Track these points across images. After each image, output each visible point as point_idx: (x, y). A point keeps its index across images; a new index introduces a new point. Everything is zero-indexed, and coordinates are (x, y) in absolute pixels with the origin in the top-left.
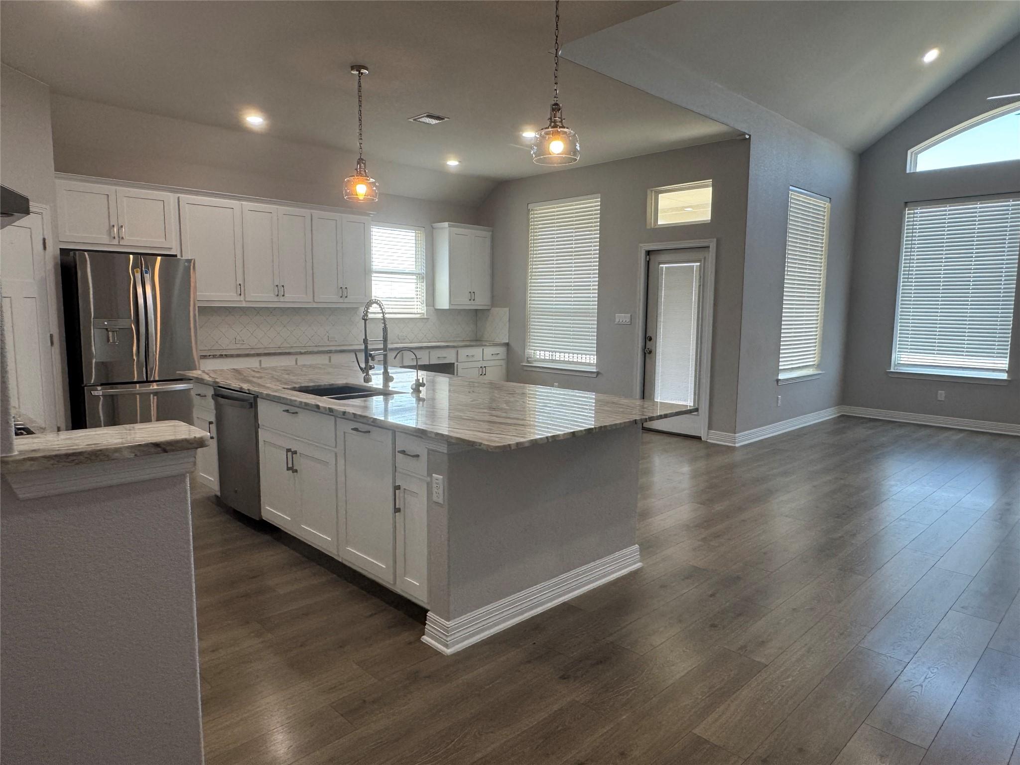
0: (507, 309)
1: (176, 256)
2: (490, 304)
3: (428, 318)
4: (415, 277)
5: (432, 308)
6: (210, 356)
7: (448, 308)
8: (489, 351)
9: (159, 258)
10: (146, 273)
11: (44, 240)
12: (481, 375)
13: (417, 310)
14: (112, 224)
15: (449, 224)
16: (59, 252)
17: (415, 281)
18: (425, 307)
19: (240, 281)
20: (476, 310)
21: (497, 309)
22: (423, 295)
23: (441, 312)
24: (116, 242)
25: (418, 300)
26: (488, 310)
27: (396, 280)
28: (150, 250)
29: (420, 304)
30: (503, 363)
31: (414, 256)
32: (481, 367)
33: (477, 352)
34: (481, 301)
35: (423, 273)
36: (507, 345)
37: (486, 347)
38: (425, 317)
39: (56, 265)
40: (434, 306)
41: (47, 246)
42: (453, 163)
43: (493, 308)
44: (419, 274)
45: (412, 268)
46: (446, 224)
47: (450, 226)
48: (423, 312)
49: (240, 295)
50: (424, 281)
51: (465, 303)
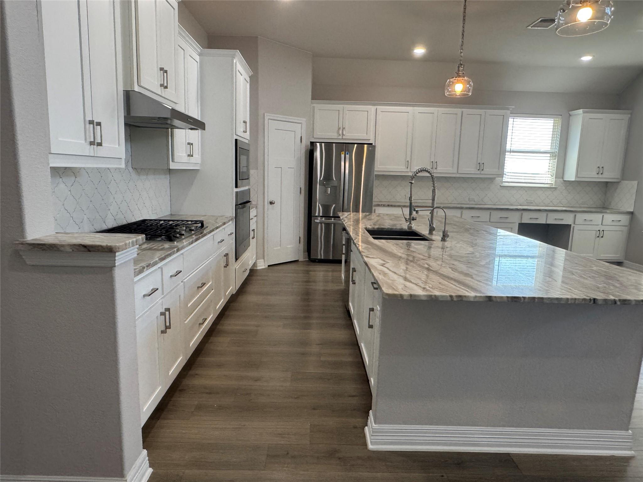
0: (635, 183)
1: (372, 144)
2: (619, 177)
3: (556, 188)
4: (549, 155)
5: (561, 180)
6: (381, 205)
7: (574, 180)
8: (609, 218)
9: (356, 145)
10: (347, 154)
11: (301, 137)
12: (598, 237)
13: (548, 181)
14: (339, 127)
15: (583, 111)
16: (309, 143)
17: (549, 158)
18: (554, 179)
19: (408, 159)
20: (607, 183)
21: (626, 182)
22: (554, 169)
23: (568, 183)
24: (340, 137)
25: (550, 173)
26: (618, 182)
27: (529, 157)
28: (361, 141)
29: (551, 176)
30: (625, 229)
31: (551, 138)
32: (599, 230)
33: (597, 218)
34: (608, 176)
35: (556, 152)
36: (632, 213)
37: (606, 214)
38: (554, 187)
39: (306, 151)
40: (563, 178)
41: (302, 141)
42: (587, 58)
43: (622, 181)
44: (552, 153)
45: (548, 148)
46: (581, 111)
47: (584, 112)
48: (552, 182)
49: (408, 168)
50: (556, 158)
51: (591, 175)
